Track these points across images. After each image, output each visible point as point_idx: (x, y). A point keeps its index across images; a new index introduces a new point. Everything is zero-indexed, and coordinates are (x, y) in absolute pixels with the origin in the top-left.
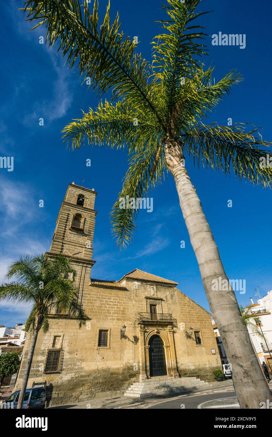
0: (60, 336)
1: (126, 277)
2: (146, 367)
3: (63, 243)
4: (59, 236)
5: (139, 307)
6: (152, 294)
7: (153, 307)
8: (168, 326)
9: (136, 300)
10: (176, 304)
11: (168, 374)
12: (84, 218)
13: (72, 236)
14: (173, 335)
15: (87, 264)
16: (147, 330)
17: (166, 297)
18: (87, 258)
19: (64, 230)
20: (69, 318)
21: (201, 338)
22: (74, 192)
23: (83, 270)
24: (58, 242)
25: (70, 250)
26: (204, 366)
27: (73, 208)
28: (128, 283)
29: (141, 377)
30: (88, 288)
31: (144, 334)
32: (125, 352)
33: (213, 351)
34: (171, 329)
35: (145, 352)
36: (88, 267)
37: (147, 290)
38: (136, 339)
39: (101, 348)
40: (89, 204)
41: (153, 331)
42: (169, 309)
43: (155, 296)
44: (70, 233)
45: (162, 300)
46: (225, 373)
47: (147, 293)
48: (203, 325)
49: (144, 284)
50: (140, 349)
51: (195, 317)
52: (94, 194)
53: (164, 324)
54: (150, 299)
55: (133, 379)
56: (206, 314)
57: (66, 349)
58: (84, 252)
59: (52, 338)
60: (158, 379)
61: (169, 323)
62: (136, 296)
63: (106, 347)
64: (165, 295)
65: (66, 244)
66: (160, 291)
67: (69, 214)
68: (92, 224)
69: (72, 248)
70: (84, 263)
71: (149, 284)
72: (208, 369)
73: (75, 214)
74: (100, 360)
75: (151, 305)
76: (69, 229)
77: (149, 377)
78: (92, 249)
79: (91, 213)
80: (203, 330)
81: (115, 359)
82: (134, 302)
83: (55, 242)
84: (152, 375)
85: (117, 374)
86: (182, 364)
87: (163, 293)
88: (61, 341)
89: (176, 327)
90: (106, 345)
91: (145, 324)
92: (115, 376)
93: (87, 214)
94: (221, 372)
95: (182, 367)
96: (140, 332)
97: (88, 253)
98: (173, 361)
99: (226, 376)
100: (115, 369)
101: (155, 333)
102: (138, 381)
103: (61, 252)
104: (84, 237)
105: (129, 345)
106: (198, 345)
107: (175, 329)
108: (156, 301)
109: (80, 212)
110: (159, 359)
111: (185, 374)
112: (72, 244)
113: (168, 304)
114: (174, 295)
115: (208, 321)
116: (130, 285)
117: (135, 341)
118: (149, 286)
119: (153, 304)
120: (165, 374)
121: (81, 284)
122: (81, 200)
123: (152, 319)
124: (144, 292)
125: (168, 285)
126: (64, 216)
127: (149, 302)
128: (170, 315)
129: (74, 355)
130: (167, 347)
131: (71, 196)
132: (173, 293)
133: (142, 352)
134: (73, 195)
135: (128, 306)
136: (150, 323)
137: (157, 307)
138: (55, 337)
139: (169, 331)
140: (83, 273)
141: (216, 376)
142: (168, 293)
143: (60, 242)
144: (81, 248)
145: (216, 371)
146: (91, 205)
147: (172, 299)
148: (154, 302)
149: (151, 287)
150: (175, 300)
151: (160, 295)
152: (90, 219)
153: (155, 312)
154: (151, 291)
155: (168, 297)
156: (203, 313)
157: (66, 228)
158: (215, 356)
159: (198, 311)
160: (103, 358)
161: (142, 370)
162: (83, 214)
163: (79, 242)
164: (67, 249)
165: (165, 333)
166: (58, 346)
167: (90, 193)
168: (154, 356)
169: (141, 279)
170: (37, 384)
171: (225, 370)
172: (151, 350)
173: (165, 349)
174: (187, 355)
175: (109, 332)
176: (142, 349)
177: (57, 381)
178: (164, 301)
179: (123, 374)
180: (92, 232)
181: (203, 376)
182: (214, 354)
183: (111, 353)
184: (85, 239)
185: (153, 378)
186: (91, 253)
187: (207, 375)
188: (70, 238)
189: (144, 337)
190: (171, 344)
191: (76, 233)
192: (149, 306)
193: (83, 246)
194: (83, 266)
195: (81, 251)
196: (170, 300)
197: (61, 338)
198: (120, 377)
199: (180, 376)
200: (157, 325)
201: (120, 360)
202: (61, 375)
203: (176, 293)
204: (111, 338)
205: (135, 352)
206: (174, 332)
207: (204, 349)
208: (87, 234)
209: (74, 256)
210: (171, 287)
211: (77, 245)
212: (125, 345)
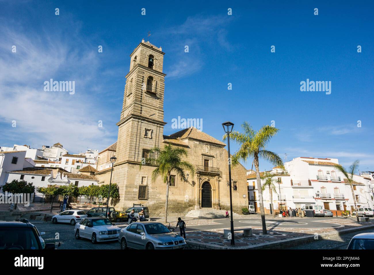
0: (146, 177)
1: (189, 138)
2: (199, 201)
3: (141, 105)
4: (138, 99)
5: (197, 161)
6: (207, 151)
7: (206, 161)
8: (216, 176)
9: (195, 156)
10: (223, 161)
11: (212, 207)
12: (156, 82)
13: (147, 99)
14: (219, 183)
15: (160, 124)
16: (201, 178)
17: (217, 155)
18: (160, 120)
19: (141, 93)
20: (150, 166)
21: (237, 186)
22: (146, 52)
23: (158, 129)
24: (138, 104)
25: (147, 111)
26: (236, 205)
27: (147, 70)
28: (190, 142)
29: (196, 207)
30: (162, 144)
31: (199, 180)
32: (187, 190)
33: (244, 196)
34: (218, 178)
35: (199, 192)
36: (161, 127)
37: (203, 148)
38: (194, 183)
39: (172, 187)
40: (158, 66)
41: (205, 178)
42: (218, 164)
43: (209, 154)
44: (146, 96)
45: (213, 157)
46: (249, 210)
47: (203, 151)
48: (240, 178)
49: (202, 144)
50: (196, 190)
51: (235, 172)
52: (162, 55)
53: (213, 174)
54: (205, 155)
55: (191, 208)
56: (243, 170)
57: (150, 186)
58: (157, 114)
59: (141, 178)
60: (207, 209)
61: (216, 174)
62: (195, 152)
63: (174, 187)
64: (215, 153)
65: (144, 106)
66: (212, 149)
67: (143, 77)
68: (162, 87)
69: (148, 110)
70: (158, 124)
71: (205, 144)
72: (239, 207)
73: (148, 77)
74: (171, 195)
75: (205, 160)
76: (145, 92)
77: (201, 207)
78: (163, 112)
79: (161, 76)
80: (239, 181)
81: (180, 195)
82: (193, 157)
83: (135, 104)
84: (202, 207)
85: (182, 204)
86: (222, 202)
87: (215, 152)
88: (146, 180)
89: (221, 177)
90: (174, 185)
91: (201, 174)
92: (180, 205)
93: (157, 77)
94: (247, 209)
95: (222, 204)
96: (197, 179)
97: (160, 115)
98: (217, 199)
99: (250, 212)
100: (180, 200)
101: (206, 180)
102: (194, 209)
103: (141, 113)
104: (156, 100)
105: (189, 186)
106: (235, 191)
107: (220, 178)
108: (209, 157)
109: (152, 75)
110: (207, 197)
111: (224, 208)
112: (148, 106)
113: (217, 160)
114: (223, 153)
115: (244, 175)
116: (191, 144)
117: (193, 184)
118: (204, 145)
119: (206, 159)
120: (211, 207)
121: (157, 140)
122: (151, 60)
123: (205, 171)
124: (200, 150)
125: (218, 146)
126: (140, 79)
127: (204, 157)
128: (218, 168)
129: (155, 190)
130: (214, 190)
131: (143, 56)
132: (222, 152)
133: (198, 192)
134: (145, 55)
135: (189, 160)
136: (204, 173)
137: (209, 161)
138: (143, 177)
139: (217, 180)
140: (158, 132)
141: (243, 211)
142: (218, 152)
143: (139, 104)
144: (155, 110)
145: (244, 209)
146: (160, 67)
147: (220, 156)
148: (207, 158)
149: (207, 146)
150: (223, 158)
151: (212, 153)
152: (160, 82)
153: (207, 166)
154: (206, 149)
155: (218, 155)
156: (242, 169)
157: (142, 91)
158: (246, 199)
159: (238, 167)
160: (173, 193)
161: (197, 203)
162: (154, 76)
163: (153, 104)
164: (145, 111)
165: (213, 181)
166: (145, 184)
167: (159, 53)
168: (205, 195)
169: (199, 140)
170: (136, 205)
171: (250, 208)
172: (203, 191)
173: (212, 192)
174: (226, 196)
175: (176, 177)
176: (197, 190)
177: (146, 204)
178: (215, 157)
179: (185, 204)
180: (162, 96)
181: (235, 210)
182: (245, 198)
183: (178, 191)
184: (157, 101)
185: (204, 208)
186: (162, 115)
187: (238, 210)
188: (146, 100)
189: (199, 183)
190: (217, 188)
191: (150, 95)
192: (204, 161)
193: (156, 108)
194: (158, 126)
195: (155, 113)
196: (219, 157)
197: (146, 178)
198: (183, 205)
199: (220, 209)
200: (208, 175)
201: (184, 195)
202: (148, 201)
203: (224, 152)
204: (178, 181)
205: (193, 191)
206: (219, 181)
207: (238, 194)
208: (159, 97)
209: (150, 117)
210: (220, 147)
211: (152, 107)
212: (187, 186)
